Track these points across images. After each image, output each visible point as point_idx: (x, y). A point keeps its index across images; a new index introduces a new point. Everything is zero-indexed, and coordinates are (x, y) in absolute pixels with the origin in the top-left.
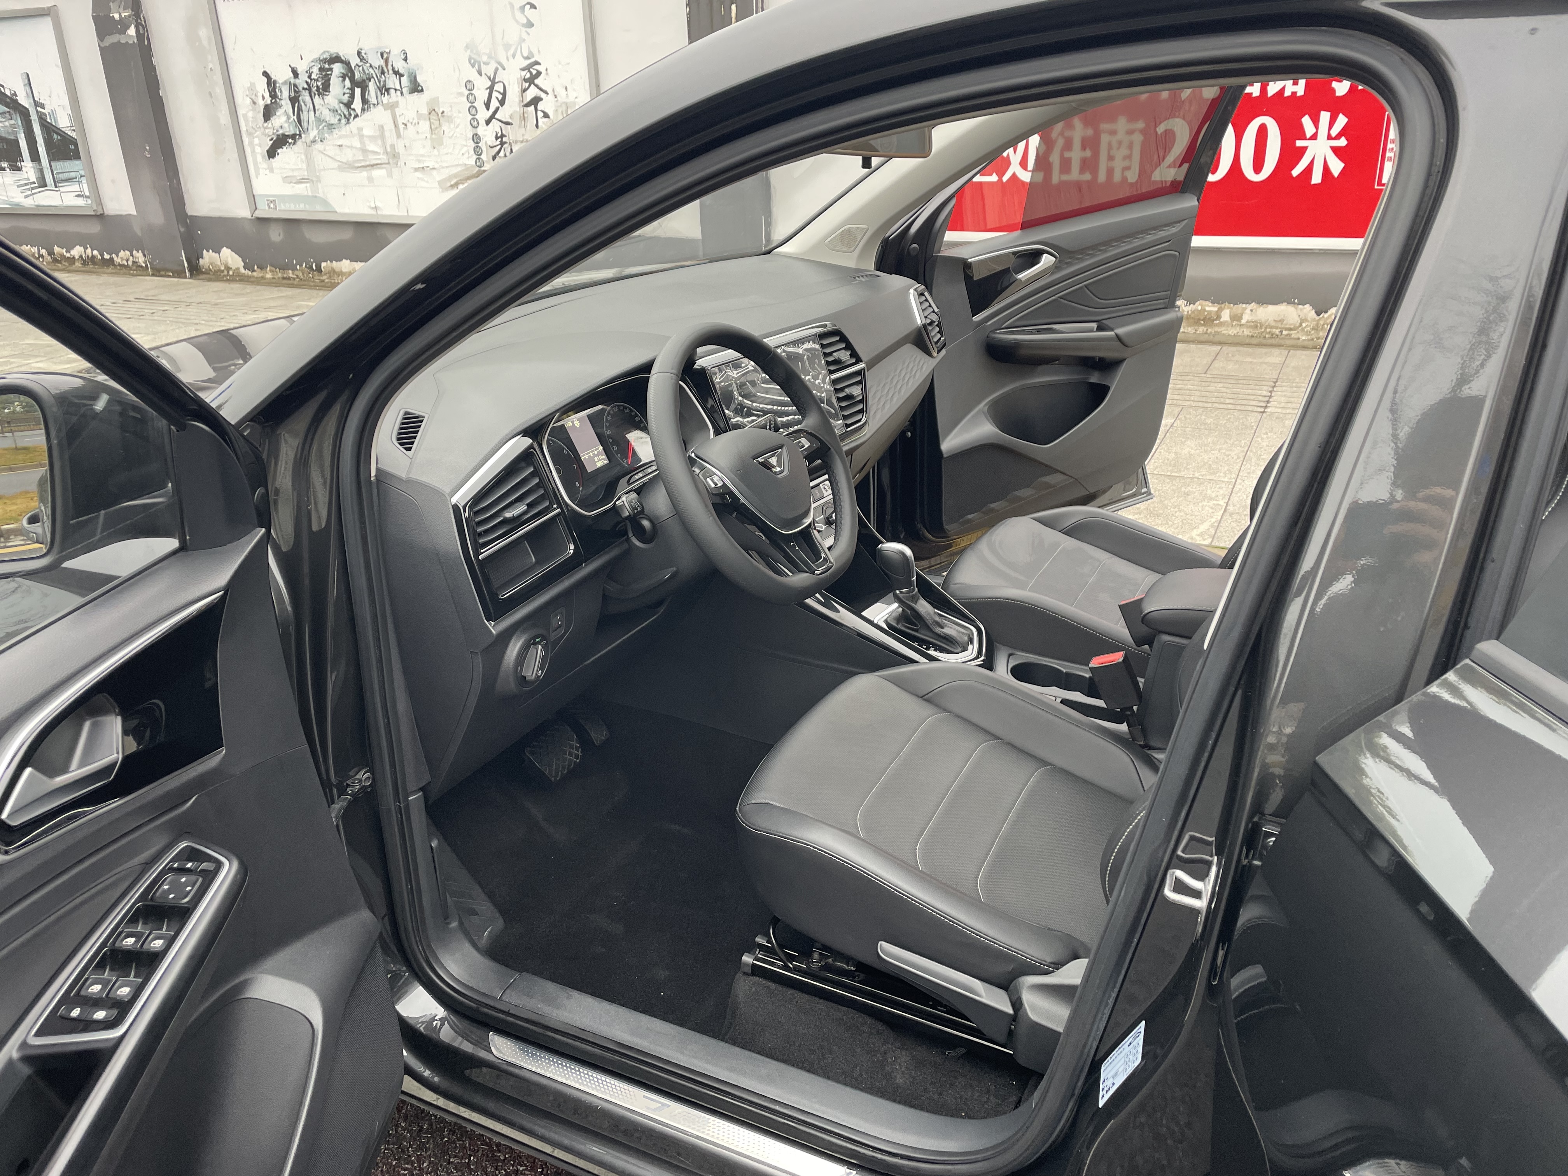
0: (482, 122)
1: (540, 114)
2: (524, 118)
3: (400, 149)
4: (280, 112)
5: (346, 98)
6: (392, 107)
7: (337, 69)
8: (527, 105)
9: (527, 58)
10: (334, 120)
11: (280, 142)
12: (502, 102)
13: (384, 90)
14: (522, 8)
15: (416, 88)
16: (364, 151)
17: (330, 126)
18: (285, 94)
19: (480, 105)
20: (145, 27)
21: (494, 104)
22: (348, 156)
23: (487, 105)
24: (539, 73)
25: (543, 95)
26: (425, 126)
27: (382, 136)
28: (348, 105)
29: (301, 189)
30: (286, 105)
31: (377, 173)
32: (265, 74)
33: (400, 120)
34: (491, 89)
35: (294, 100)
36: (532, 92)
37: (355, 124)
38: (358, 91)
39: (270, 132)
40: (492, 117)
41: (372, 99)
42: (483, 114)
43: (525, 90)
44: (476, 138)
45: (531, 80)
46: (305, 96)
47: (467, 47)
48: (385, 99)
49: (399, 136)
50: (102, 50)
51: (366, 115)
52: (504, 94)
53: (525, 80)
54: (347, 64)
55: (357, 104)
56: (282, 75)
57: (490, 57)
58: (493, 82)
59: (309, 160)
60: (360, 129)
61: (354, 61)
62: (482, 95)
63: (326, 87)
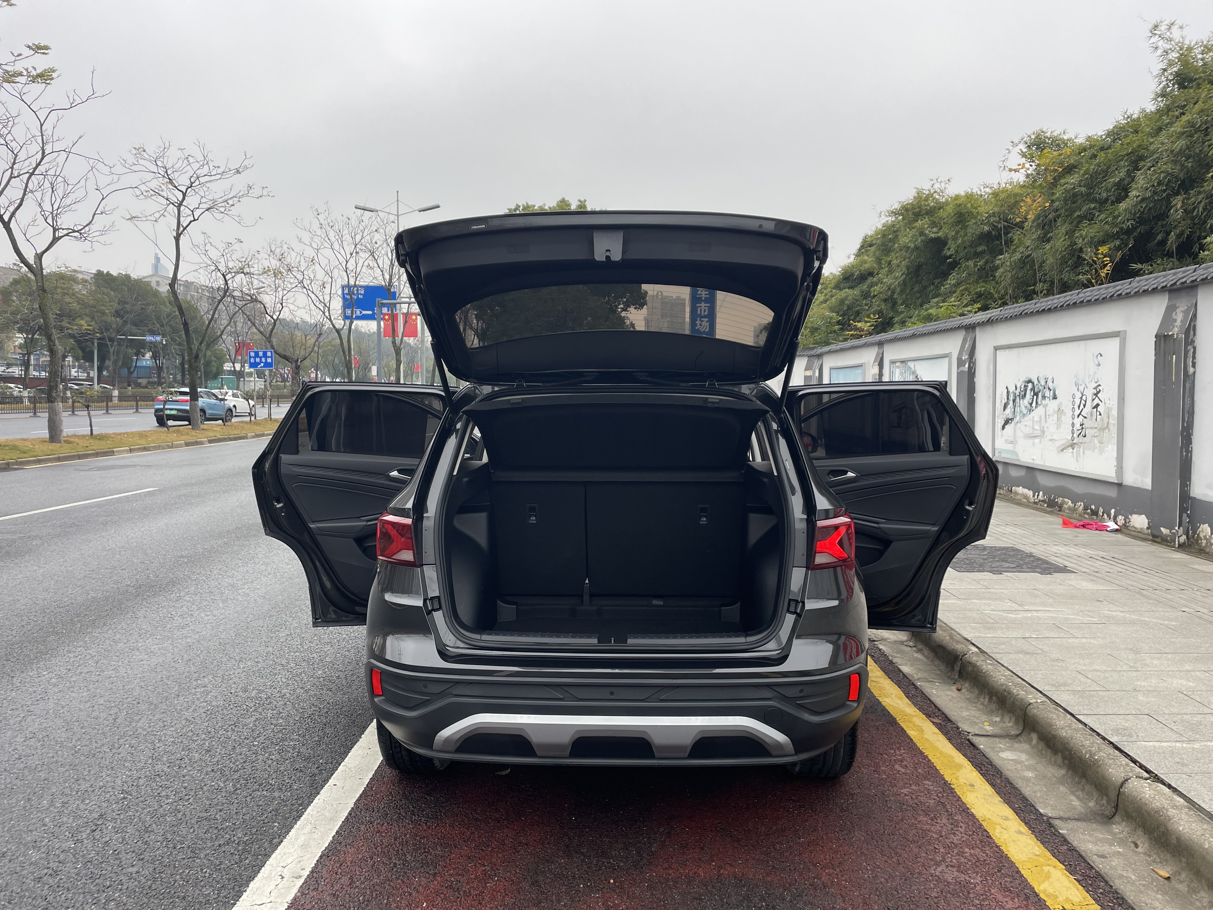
0: (1076, 416)
1: (1098, 413)
2: (1092, 415)
3: (1045, 429)
4: (1009, 407)
5: (1031, 401)
6: (1045, 406)
7: (1030, 386)
8: (1094, 408)
9: (1096, 382)
10: (1025, 412)
11: (1007, 422)
12: (1084, 406)
13: (1044, 397)
14: (1097, 356)
15: (1055, 397)
16: (1033, 429)
17: (1024, 415)
18: (1011, 398)
19: (1076, 407)
20: (974, 364)
21: (1082, 406)
22: (1028, 431)
23: (1079, 407)
24: (1100, 391)
25: (1100, 403)
26: (1055, 416)
27: (1040, 421)
28: (1031, 404)
29: (1010, 447)
30: (1011, 402)
31: (1037, 440)
32: (1007, 388)
33: (1048, 414)
34: (1081, 398)
35: (1014, 401)
36: (1097, 401)
37: (1033, 414)
38: (1035, 397)
39: (1004, 416)
40: (1080, 414)
41: (1039, 402)
42: (1077, 412)
43: (1093, 400)
44: (1073, 425)
45: (1096, 395)
46: (1018, 400)
47: (1075, 376)
48: (1044, 402)
49: (1046, 422)
50: (958, 373)
51: (1037, 409)
52: (1086, 401)
53: (1095, 394)
54: (1033, 383)
55: (1034, 405)
56: (1012, 389)
57: (1083, 382)
58: (1083, 395)
59: (1015, 431)
60: (1033, 417)
61: (1036, 382)
62: (1077, 401)
63: (1024, 396)
